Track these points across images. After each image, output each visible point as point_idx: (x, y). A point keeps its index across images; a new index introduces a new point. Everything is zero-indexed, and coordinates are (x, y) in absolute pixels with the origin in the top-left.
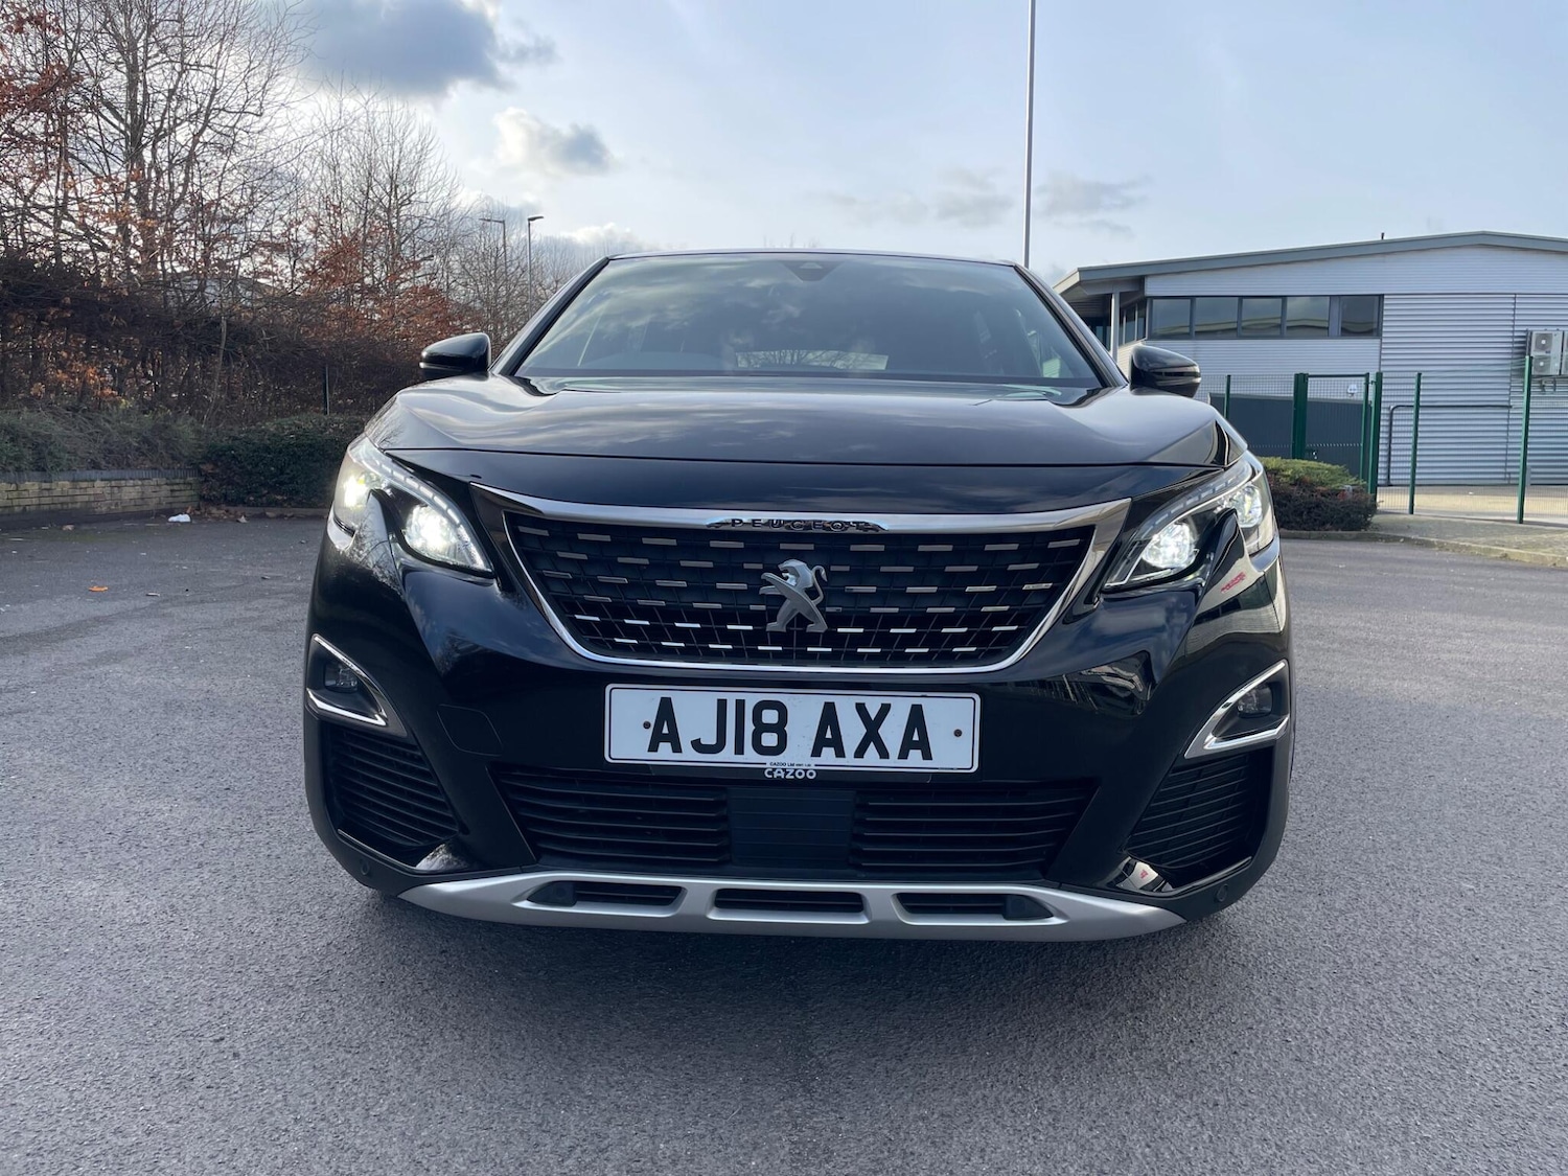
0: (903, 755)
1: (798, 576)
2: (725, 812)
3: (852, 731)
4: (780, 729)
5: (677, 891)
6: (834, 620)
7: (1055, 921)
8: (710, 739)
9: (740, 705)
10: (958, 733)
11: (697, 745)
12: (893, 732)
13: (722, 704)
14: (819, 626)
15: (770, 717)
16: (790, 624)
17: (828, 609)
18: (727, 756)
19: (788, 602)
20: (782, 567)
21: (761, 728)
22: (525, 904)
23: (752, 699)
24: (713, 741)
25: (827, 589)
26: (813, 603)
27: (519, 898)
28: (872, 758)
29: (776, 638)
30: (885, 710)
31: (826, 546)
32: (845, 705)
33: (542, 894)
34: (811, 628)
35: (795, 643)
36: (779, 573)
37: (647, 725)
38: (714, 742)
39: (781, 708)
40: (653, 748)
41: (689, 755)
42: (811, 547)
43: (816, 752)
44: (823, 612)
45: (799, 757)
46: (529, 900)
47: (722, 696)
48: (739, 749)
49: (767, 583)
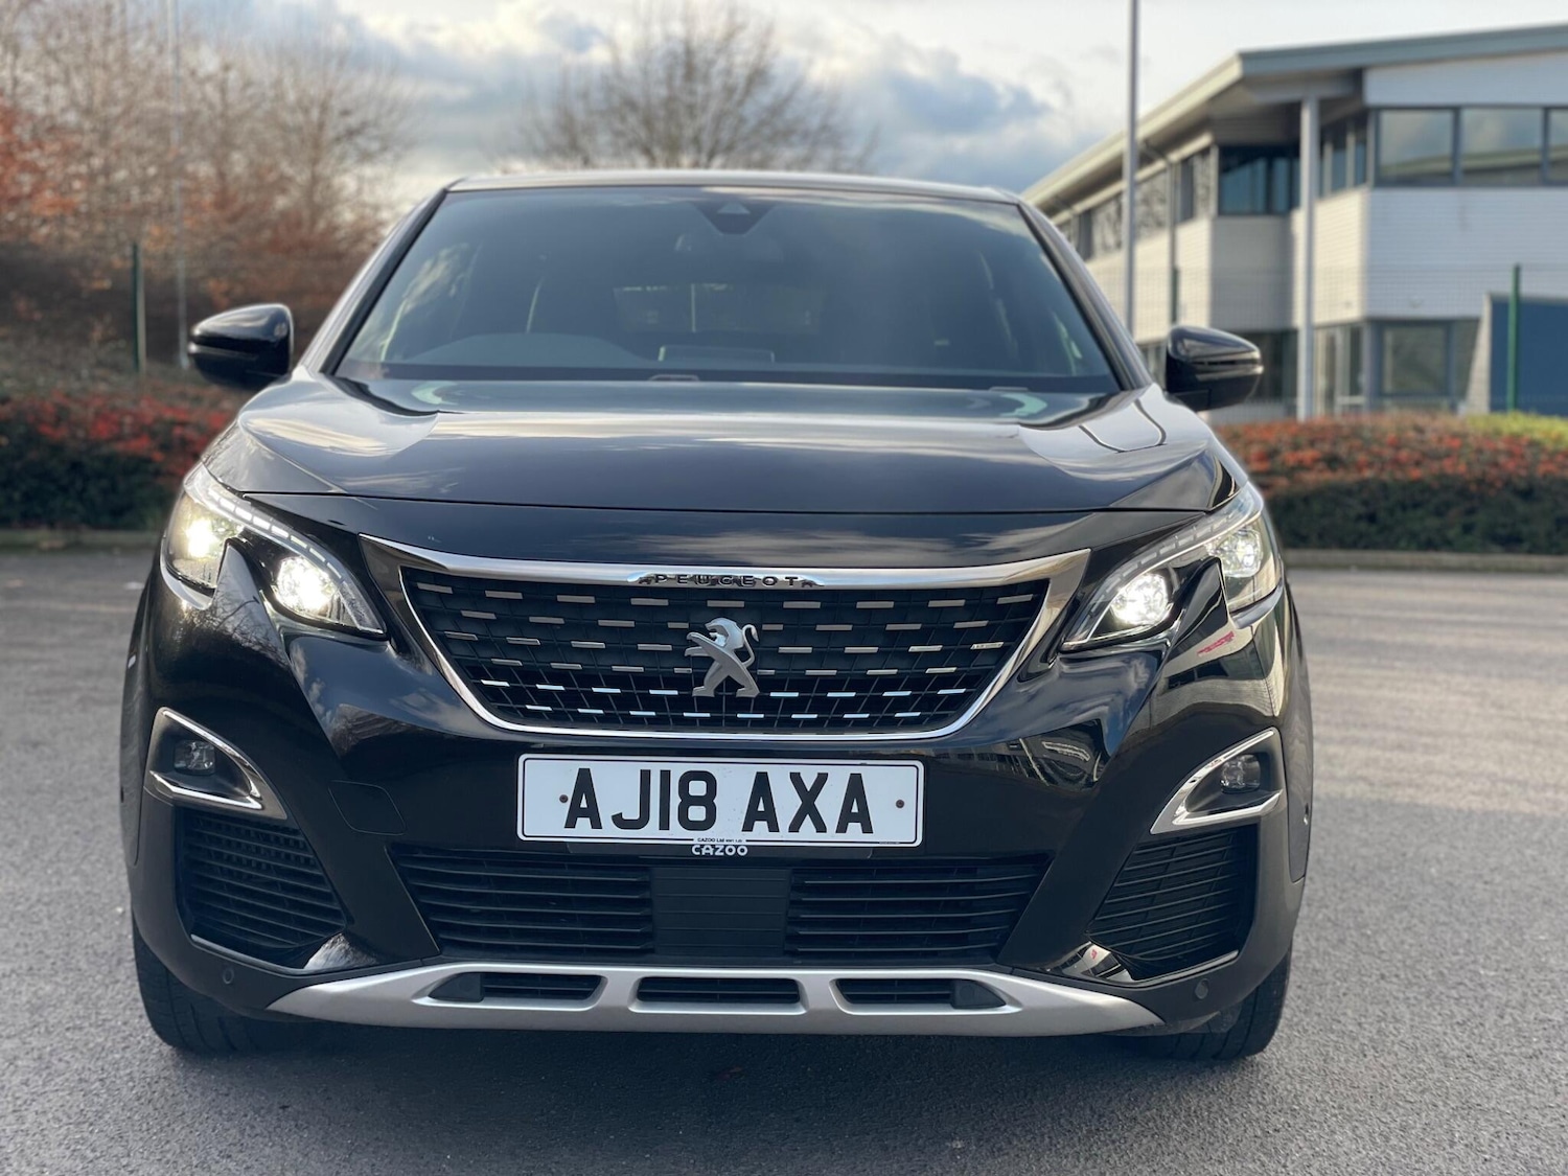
0: (842, 828)
1: (728, 636)
2: (647, 895)
3: (786, 802)
4: (708, 801)
5: (595, 982)
6: (765, 684)
7: (1008, 1009)
8: (633, 813)
9: (665, 775)
10: (900, 804)
11: (618, 820)
12: (830, 804)
13: (645, 776)
14: (750, 690)
15: (698, 788)
16: (719, 688)
17: (759, 672)
18: (651, 832)
19: (715, 665)
20: (709, 626)
21: (688, 801)
22: (426, 1001)
23: (678, 768)
25: (759, 650)
26: (743, 666)
27: (419, 995)
28: (808, 834)
29: (704, 703)
30: (822, 779)
31: (759, 603)
32: (779, 775)
33: (442, 991)
34: (741, 693)
35: (725, 707)
36: (706, 633)
37: (564, 799)
38: (637, 817)
39: (709, 779)
40: (571, 824)
41: (610, 832)
42: (741, 604)
43: (748, 827)
44: (754, 675)
45: (729, 832)
46: (430, 996)
47: (646, 766)
48: (664, 824)
49: (693, 644)
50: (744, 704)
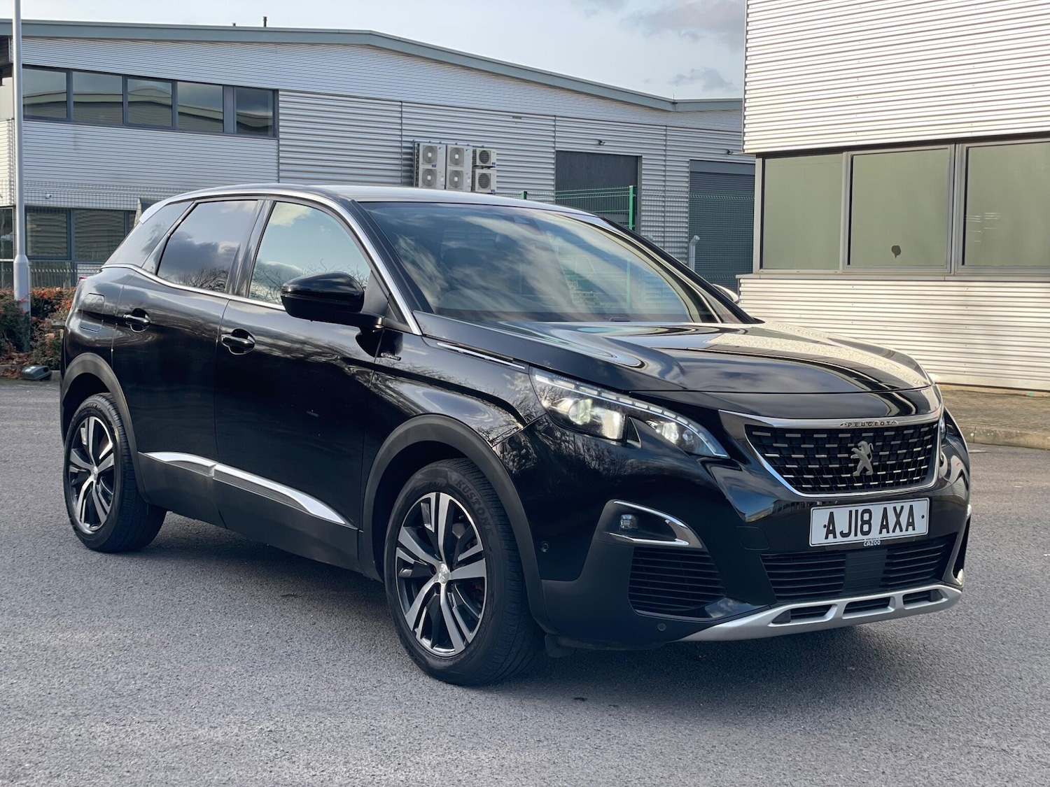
0: (907, 530)
1: (863, 450)
4: (869, 522)
5: (828, 607)
6: (876, 469)
7: (944, 600)
8: (846, 531)
9: (857, 511)
10: (923, 517)
11: (843, 535)
12: (904, 520)
13: (851, 512)
14: (870, 472)
15: (866, 517)
16: (861, 472)
17: (874, 464)
18: (852, 538)
19: (861, 462)
20: (859, 445)
21: (864, 522)
22: (772, 625)
23: (861, 509)
24: (847, 532)
25: (874, 455)
26: (869, 461)
27: (769, 624)
28: (898, 533)
29: (859, 479)
30: (902, 507)
31: (877, 434)
32: (890, 507)
33: (777, 620)
34: (868, 473)
35: (866, 481)
36: (857, 447)
37: (825, 526)
39: (868, 511)
40: (827, 538)
41: (840, 539)
43: (881, 533)
44: (872, 465)
45: (876, 536)
46: (773, 623)
47: (850, 509)
48: (856, 535)
49: (854, 453)
50: (869, 479)
